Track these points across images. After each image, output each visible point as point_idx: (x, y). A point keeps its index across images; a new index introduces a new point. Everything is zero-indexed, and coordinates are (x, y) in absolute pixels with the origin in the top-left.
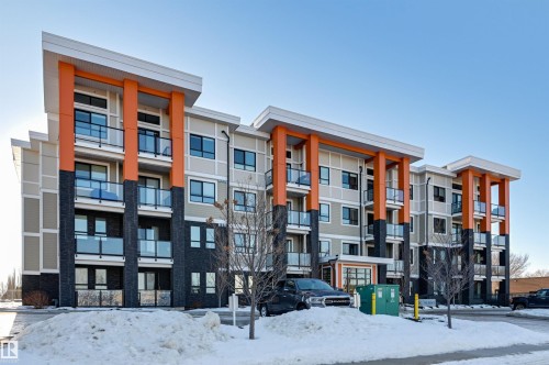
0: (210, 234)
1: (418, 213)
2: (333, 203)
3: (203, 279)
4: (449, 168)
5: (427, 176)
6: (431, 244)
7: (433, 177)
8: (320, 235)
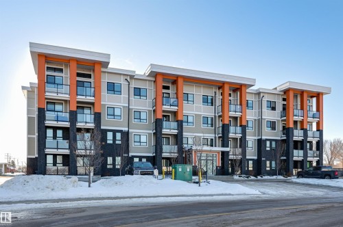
0: (118, 136)
1: (257, 118)
2: (196, 115)
3: (114, 160)
4: (278, 89)
5: (262, 95)
6: (264, 138)
7: (266, 95)
8: (184, 134)
